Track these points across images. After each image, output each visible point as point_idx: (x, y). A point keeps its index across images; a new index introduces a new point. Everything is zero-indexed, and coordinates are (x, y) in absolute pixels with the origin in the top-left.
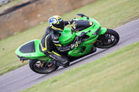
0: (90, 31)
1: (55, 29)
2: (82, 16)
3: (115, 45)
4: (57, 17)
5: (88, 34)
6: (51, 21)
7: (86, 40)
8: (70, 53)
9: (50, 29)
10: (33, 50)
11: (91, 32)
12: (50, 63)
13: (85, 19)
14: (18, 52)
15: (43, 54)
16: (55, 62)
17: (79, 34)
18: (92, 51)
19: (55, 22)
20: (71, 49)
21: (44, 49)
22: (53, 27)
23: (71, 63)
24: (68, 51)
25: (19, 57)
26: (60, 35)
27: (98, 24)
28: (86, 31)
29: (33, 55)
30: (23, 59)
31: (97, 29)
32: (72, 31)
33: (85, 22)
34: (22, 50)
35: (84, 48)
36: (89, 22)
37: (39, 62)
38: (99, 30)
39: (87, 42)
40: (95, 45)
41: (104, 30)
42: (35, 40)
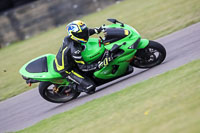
0: (125, 44)
1: (76, 39)
2: (115, 22)
3: (159, 64)
5: (123, 48)
6: (70, 28)
7: (119, 56)
8: (96, 74)
9: (69, 39)
10: (45, 69)
11: (127, 44)
12: (68, 88)
13: (118, 26)
14: (24, 72)
15: (59, 75)
16: (75, 86)
17: (110, 47)
18: (128, 72)
19: (75, 30)
20: (98, 69)
21: (60, 68)
22: (73, 37)
23: (97, 88)
24: (94, 71)
25: (25, 78)
26: (83, 48)
27: (135, 34)
28: (119, 43)
29: (45, 76)
30: (30, 81)
31: (134, 41)
32: (100, 43)
33: (118, 30)
34: (30, 68)
35: (116, 67)
36: (124, 31)
38: (137, 43)
39: (121, 58)
40: (133, 63)
41: (145, 43)
42: (47, 55)
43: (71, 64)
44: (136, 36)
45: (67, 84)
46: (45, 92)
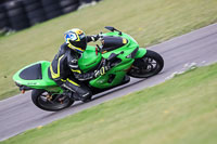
0: (122, 53)
2: (113, 30)
3: (156, 74)
5: (120, 57)
7: (116, 64)
8: (92, 82)
9: (66, 47)
10: (40, 76)
11: (124, 53)
12: (62, 96)
13: (116, 34)
15: (53, 83)
16: (70, 94)
17: (107, 55)
18: (124, 81)
19: (74, 38)
23: (93, 97)
25: (18, 85)
27: (134, 43)
28: (117, 52)
29: (39, 83)
30: (24, 88)
31: (132, 50)
32: (97, 51)
33: (116, 39)
34: (24, 75)
35: (112, 77)
36: (121, 40)
37: (46, 93)
38: (136, 51)
39: (119, 68)
40: (130, 73)
41: (143, 52)
42: (42, 62)
44: (134, 45)
45: (62, 92)
46: (37, 99)
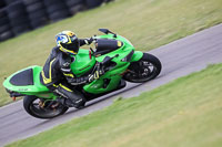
0: (117, 56)
1: (66, 50)
4: (68, 32)
5: (115, 60)
6: (59, 39)
7: (111, 68)
8: (86, 88)
9: (57, 50)
10: (31, 82)
11: (119, 57)
12: (55, 103)
13: (110, 37)
14: (7, 85)
15: (45, 89)
16: (63, 101)
17: (101, 59)
18: (120, 86)
19: (65, 41)
20: (88, 82)
22: (61, 48)
23: (87, 103)
24: (84, 84)
25: (8, 91)
26: (72, 59)
27: (129, 46)
28: (111, 55)
29: (31, 89)
30: (15, 95)
31: (128, 53)
32: (91, 55)
33: (110, 41)
34: (14, 81)
35: (107, 81)
36: (116, 42)
37: (37, 101)
38: (131, 54)
39: (114, 72)
40: (126, 77)
41: (139, 55)
42: (33, 67)
43: (59, 77)
44: (130, 47)
45: (55, 98)
46: (30, 106)
